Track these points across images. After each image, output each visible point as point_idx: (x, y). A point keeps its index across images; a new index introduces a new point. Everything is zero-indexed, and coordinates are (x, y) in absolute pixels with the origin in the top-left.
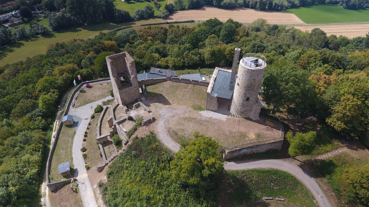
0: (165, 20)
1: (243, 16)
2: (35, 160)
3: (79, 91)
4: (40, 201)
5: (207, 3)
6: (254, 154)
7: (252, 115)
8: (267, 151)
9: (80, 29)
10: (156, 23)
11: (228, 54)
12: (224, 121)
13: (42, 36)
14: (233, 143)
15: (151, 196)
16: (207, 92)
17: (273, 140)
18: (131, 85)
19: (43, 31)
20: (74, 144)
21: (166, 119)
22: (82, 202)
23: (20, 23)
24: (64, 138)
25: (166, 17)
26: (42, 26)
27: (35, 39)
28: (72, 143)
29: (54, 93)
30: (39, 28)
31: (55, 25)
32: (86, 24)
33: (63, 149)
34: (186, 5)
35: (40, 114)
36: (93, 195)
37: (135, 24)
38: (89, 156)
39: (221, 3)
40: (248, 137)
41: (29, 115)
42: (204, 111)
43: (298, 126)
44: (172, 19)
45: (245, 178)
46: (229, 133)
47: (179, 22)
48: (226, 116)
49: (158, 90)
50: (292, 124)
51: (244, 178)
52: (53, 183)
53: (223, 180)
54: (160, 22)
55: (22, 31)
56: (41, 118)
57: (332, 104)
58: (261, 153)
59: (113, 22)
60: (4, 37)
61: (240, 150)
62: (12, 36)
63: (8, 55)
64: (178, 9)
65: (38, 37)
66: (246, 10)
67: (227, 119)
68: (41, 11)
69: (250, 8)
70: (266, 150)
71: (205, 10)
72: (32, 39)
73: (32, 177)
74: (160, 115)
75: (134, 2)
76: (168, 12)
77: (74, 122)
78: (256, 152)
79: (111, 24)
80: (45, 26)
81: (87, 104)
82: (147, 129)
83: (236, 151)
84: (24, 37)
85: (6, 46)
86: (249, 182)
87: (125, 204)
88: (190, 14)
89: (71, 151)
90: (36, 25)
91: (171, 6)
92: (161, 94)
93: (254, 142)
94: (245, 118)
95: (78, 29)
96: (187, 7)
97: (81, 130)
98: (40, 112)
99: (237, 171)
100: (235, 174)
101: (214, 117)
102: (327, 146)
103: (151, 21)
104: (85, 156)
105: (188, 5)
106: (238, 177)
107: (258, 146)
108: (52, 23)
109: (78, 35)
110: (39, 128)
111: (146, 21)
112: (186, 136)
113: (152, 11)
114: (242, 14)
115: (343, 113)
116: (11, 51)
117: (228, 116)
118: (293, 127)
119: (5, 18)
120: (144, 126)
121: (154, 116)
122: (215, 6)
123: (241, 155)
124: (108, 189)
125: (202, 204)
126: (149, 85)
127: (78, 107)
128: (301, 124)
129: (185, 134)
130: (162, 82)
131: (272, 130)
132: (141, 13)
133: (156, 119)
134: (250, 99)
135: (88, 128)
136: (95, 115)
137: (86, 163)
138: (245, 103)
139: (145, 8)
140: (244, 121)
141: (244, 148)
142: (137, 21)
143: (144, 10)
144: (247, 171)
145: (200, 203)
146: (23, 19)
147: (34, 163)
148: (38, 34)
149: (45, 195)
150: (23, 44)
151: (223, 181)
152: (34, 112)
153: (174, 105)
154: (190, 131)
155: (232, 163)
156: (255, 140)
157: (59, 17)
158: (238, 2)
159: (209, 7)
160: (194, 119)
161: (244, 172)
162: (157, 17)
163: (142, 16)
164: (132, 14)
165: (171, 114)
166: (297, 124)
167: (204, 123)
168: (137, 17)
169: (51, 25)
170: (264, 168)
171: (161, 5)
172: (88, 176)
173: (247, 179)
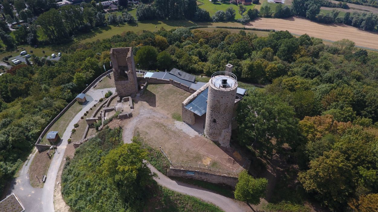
0: (244, 25)
1: (338, 33)
2: (41, 123)
3: (106, 76)
4: (28, 156)
5: (299, 14)
6: (202, 181)
7: (221, 140)
8: (219, 184)
9: (161, 22)
10: (232, 27)
11: (268, 72)
12: (191, 138)
13: (128, 24)
14: (182, 161)
15: (92, 183)
16: (183, 103)
17: (226, 173)
18: (127, 79)
19: (129, 19)
20: (74, 119)
21: (141, 119)
22: (49, 167)
23: (116, 10)
24: (71, 112)
25: (246, 23)
26: (130, 15)
27: (121, 25)
28: (73, 117)
29: (91, 72)
30: (127, 16)
31: (141, 15)
32: (167, 19)
33: (64, 121)
34: (274, 13)
35: (71, 87)
36: (59, 165)
37: (212, 25)
38: (76, 132)
39: (315, 15)
40: (202, 162)
41: (62, 86)
42: (180, 122)
43: (278, 170)
44: (252, 25)
45: (179, 202)
46: (186, 150)
47: (258, 30)
48: (197, 133)
49: (155, 90)
50: (271, 166)
51: (177, 201)
52: (41, 145)
53: (155, 194)
54: (237, 27)
55: (114, 17)
56: (70, 91)
57: (313, 156)
58: (211, 184)
59: (191, 20)
60: (99, 20)
61: (185, 171)
62: (105, 20)
63: (97, 35)
64: (263, 16)
65: (125, 24)
66: (345, 27)
67: (196, 136)
68: (136, 2)
69: (352, 26)
70: (218, 182)
71: (293, 20)
72: (120, 25)
73: (32, 135)
74: (139, 113)
75: (221, 3)
76: (249, 17)
77: (86, 101)
78: (205, 180)
79: (190, 21)
80: (132, 15)
81: (105, 88)
82: (120, 122)
83: (180, 171)
84: (114, 22)
85: (99, 28)
86: (181, 208)
87: (72, 182)
88: (274, 23)
89: (68, 124)
90: (125, 14)
91: (255, 12)
92: (155, 95)
93: (204, 169)
94: (213, 141)
95: (159, 22)
96: (273, 15)
97: (86, 108)
98: (71, 86)
99: (173, 192)
100: (170, 193)
101: (184, 130)
102: (295, 206)
103: (230, 24)
104: (74, 131)
105: (275, 13)
106: (171, 198)
107: (206, 174)
108: (139, 13)
109: (156, 27)
110: (64, 99)
111: (224, 24)
112: (145, 140)
113: (233, 14)
114: (339, 31)
115: (316, 171)
116: (101, 32)
117: (199, 134)
118: (271, 170)
119: (107, 4)
120: (119, 119)
121: (133, 113)
122: (308, 18)
123: (187, 177)
124: (70, 165)
125: (126, 210)
126: (151, 84)
127: (97, 89)
128: (282, 170)
129: (145, 138)
130: (165, 83)
131: (234, 163)
132: (221, 15)
133: (133, 116)
134: (217, 122)
135: (91, 109)
136: (103, 99)
137: (71, 138)
138: (213, 124)
139: (227, 10)
140: (210, 144)
141: (189, 171)
142: (215, 22)
143: (225, 13)
144: (184, 196)
145: (125, 208)
146: (119, 7)
147: (39, 124)
148: (125, 21)
149: (34, 152)
150: (110, 28)
151: (155, 196)
152: (67, 85)
153: (158, 108)
154: (151, 136)
155: (174, 182)
156: (207, 167)
157: (145, 9)
158: (338, 17)
159: (299, 18)
160: (164, 126)
161: (179, 195)
162: (236, 21)
163: (221, 18)
164: (212, 15)
165: (148, 115)
166: (278, 168)
167: (171, 133)
168: (216, 18)
169: (138, 14)
170: (204, 200)
171: (246, 9)
172: (66, 149)
173: (180, 203)
